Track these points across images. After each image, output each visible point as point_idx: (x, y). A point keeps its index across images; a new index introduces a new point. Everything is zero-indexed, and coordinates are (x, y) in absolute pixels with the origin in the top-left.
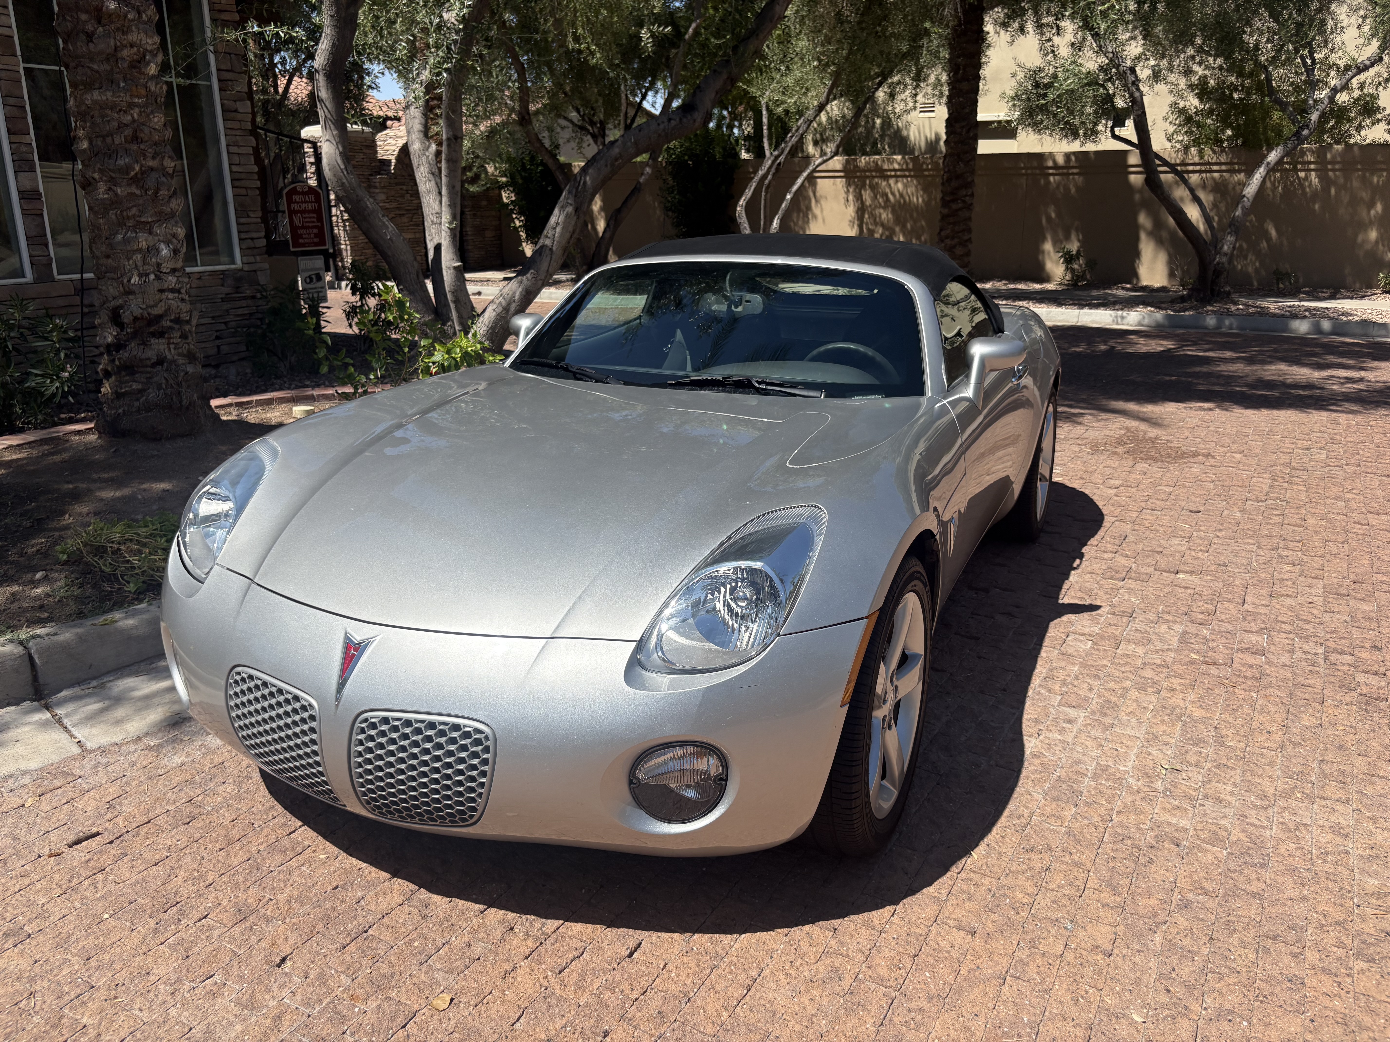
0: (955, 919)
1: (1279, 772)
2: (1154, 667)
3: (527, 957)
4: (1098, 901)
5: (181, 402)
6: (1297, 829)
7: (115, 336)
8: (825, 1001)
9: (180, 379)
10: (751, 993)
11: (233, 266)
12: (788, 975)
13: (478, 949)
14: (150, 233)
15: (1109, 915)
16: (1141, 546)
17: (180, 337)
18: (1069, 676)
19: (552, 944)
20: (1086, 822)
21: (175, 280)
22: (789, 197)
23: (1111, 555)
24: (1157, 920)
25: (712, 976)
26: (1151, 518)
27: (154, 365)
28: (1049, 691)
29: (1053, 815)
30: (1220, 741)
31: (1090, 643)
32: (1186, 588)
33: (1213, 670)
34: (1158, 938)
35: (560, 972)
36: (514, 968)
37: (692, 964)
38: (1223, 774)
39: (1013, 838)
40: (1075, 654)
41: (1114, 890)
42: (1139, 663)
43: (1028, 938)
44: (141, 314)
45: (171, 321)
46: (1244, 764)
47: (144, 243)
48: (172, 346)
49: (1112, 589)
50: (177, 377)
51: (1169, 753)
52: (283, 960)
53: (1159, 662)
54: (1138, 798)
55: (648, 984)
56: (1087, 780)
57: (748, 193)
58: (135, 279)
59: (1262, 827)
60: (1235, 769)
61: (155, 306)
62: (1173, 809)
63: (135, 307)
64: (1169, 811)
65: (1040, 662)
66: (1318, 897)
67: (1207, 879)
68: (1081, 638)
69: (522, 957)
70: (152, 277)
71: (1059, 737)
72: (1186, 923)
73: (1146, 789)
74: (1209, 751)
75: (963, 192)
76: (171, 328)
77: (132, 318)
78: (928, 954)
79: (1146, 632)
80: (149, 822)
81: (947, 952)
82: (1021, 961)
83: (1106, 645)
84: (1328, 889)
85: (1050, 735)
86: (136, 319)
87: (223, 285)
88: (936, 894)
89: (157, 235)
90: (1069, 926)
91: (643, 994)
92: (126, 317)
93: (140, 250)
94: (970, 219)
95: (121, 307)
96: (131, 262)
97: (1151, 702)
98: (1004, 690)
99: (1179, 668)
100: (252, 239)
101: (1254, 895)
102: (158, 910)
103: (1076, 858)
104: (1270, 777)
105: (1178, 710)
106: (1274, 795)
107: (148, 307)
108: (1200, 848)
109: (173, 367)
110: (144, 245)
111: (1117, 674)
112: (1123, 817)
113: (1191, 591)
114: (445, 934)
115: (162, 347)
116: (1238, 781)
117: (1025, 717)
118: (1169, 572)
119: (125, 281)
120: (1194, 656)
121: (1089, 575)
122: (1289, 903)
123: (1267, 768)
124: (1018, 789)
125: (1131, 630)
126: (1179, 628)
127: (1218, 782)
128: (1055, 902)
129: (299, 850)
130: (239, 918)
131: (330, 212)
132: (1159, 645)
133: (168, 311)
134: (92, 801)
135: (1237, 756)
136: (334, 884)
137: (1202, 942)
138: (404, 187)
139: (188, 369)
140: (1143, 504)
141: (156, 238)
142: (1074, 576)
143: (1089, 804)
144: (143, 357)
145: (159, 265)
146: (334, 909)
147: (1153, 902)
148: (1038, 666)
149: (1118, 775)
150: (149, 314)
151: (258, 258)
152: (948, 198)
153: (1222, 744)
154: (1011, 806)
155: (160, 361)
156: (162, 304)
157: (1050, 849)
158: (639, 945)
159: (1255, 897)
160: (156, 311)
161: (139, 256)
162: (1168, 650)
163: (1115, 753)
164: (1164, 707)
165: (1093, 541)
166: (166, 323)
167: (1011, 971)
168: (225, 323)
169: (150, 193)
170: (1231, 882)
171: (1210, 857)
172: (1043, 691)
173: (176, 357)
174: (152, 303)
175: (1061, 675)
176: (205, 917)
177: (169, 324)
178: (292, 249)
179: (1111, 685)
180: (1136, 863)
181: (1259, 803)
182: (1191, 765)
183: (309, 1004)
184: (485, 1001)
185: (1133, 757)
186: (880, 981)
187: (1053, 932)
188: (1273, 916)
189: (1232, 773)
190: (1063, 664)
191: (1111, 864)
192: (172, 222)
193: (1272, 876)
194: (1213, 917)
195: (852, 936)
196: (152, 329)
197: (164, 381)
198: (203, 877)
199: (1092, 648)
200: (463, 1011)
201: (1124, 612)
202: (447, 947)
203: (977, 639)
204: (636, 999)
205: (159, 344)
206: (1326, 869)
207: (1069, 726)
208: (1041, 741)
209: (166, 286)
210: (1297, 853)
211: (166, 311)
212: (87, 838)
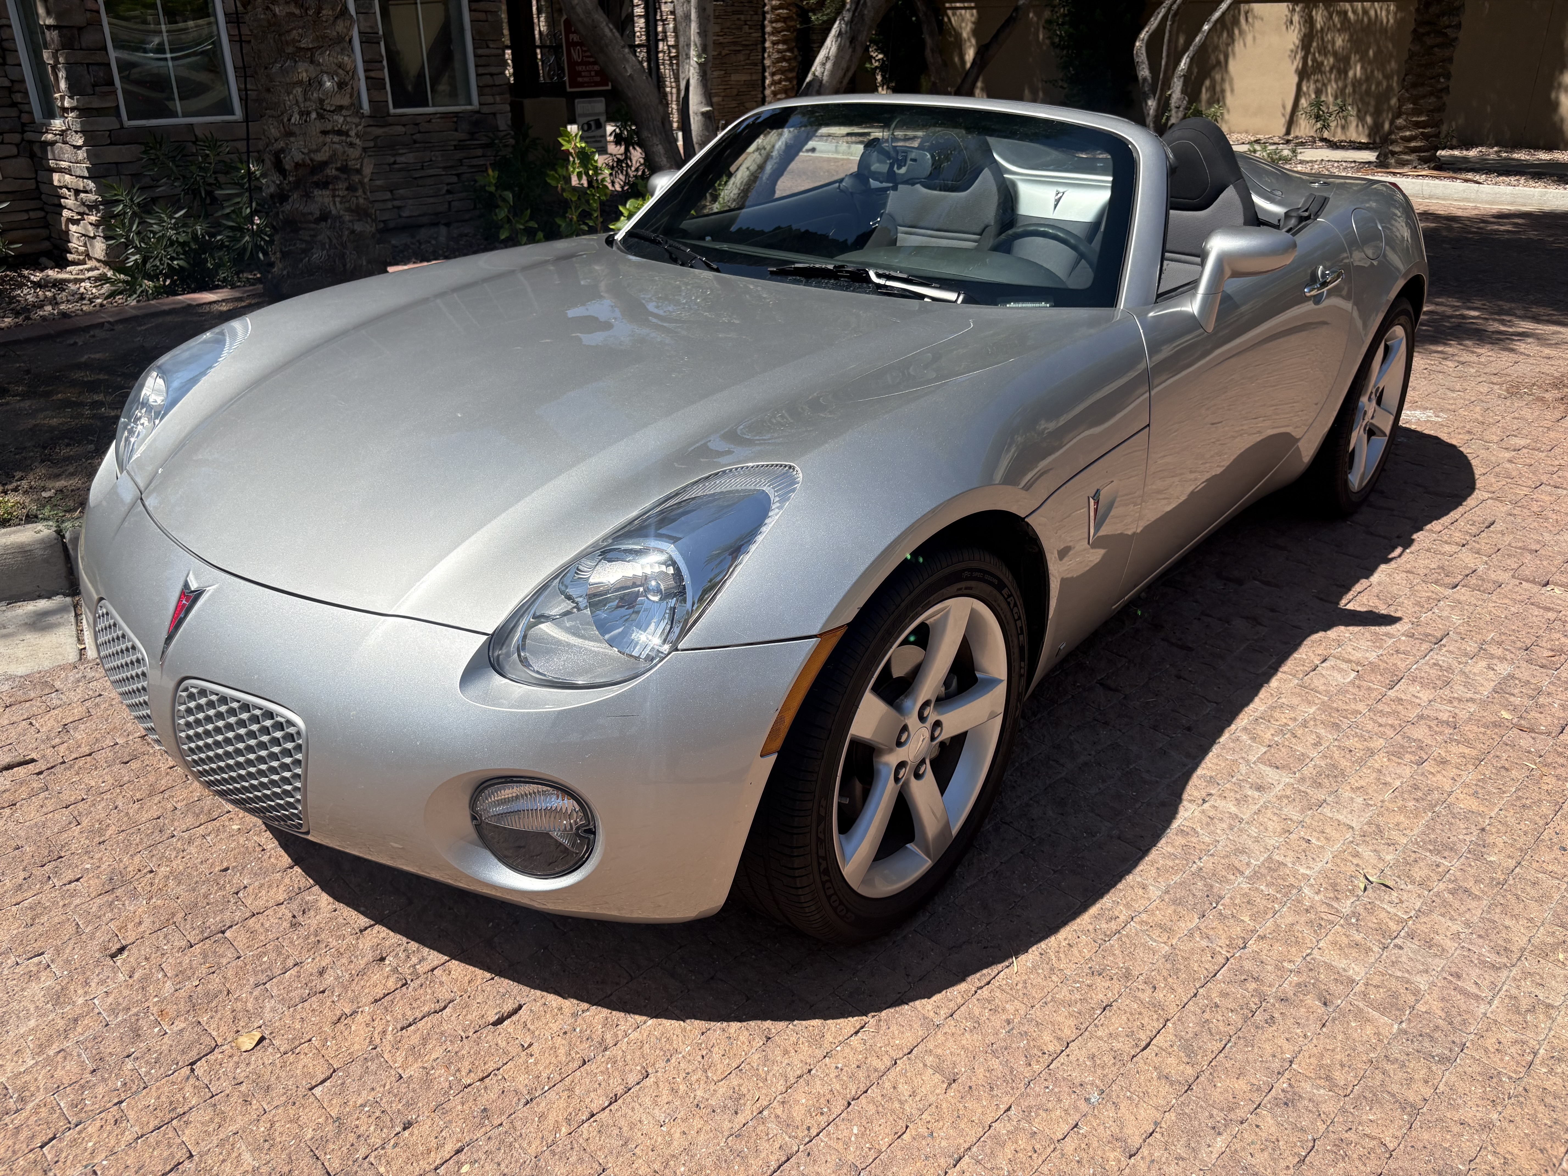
0: (938, 1057)
1: (1547, 914)
2: (1433, 724)
3: (376, 1001)
4: (1155, 1068)
5: (344, 266)
6: (1532, 1010)
7: (278, 186)
8: (702, 1137)
9: (345, 239)
10: (614, 1107)
11: (469, 108)
12: (674, 1091)
13: (329, 979)
14: (312, 62)
15: (1164, 1093)
16: (1508, 539)
17: (347, 189)
18: (1295, 719)
19: (415, 990)
20: (1204, 943)
21: (341, 119)
22: (1206, 27)
23: (1455, 548)
24: (1232, 1116)
25: (578, 1073)
26: (1547, 498)
27: (318, 220)
28: (1253, 739)
29: (1160, 926)
30: (1478, 852)
31: (1354, 674)
32: (1548, 609)
33: (1525, 741)
34: (1220, 1143)
35: (402, 1029)
36: (355, 1012)
37: (562, 1051)
38: (1456, 904)
39: (1085, 948)
40: (1321, 688)
41: (1189, 1056)
42: (1412, 715)
43: (1025, 1104)
44: (303, 160)
45: (337, 169)
46: (1498, 893)
47: (305, 74)
48: (338, 199)
49: (1429, 598)
50: (341, 236)
51: (1388, 857)
52: (121, 950)
53: (1445, 717)
54: (1303, 920)
55: (496, 1066)
56: (1240, 879)
57: (1154, 23)
58: (296, 118)
59: (1477, 997)
60: (1480, 898)
61: (318, 150)
62: (1349, 946)
63: (296, 153)
64: (1341, 948)
65: (1263, 693)
66: (1511, 1128)
67: (1342, 1066)
68: (1344, 666)
69: (371, 999)
70: (314, 115)
71: (1234, 809)
72: (1273, 1130)
73: (1324, 908)
74: (1452, 864)
75: (1445, 20)
76: (336, 178)
77: (293, 164)
78: (872, 1101)
79: (1450, 669)
80: (90, 755)
81: (901, 1102)
82: (996, 1138)
83: (1376, 683)
84: (1534, 1119)
85: (1221, 803)
86: (297, 165)
87: (456, 130)
88: (932, 1014)
89: (319, 64)
90: (1095, 1097)
91: (482, 1080)
92: (288, 165)
93: (300, 83)
94: (1450, 60)
95: (282, 150)
96: (291, 97)
97: (1400, 777)
98: (1189, 729)
99: (1471, 731)
100: (492, 75)
101: (1404, 1105)
102: (35, 863)
103: (1159, 995)
104: (1530, 920)
105: (1436, 795)
106: (1523, 950)
107: (310, 151)
108: (1359, 1014)
109: (338, 224)
110: (304, 76)
111: (1370, 726)
112: (1264, 945)
113: (1551, 615)
114: (304, 951)
115: (326, 200)
116: (1475, 919)
117: (1200, 771)
118: (1533, 582)
119: (285, 120)
120: (1505, 715)
121: (1404, 575)
122: (1456, 1129)
123: (1533, 904)
124: (1130, 878)
125: (1427, 664)
126: (1504, 669)
127: (1443, 915)
128: (1093, 1057)
129: (215, 814)
130: (107, 888)
131: (657, 46)
132: (1459, 690)
133: (334, 156)
134: (52, 720)
135: (1492, 879)
136: (225, 865)
137: (1283, 1164)
138: (742, 17)
139: (356, 227)
140: (1544, 478)
141: (318, 68)
142: (1382, 574)
143: (1222, 917)
144: (305, 210)
145: (321, 101)
146: (206, 896)
147: (1241, 1085)
148: (1257, 699)
149: (1291, 880)
150: (311, 160)
151: (498, 98)
152: (1421, 30)
153: (1480, 857)
154: (1106, 901)
155: (324, 216)
156: (326, 148)
157: (1127, 975)
158: (515, 1011)
159: (1404, 1109)
160: (320, 157)
161: (299, 90)
162: (1472, 700)
163: (1304, 845)
164: (1416, 787)
165: (1436, 525)
166: (331, 171)
167: (974, 1149)
168: (458, 175)
169: (310, 12)
170: (1379, 1076)
171: (1369, 1030)
172: (1245, 737)
173: (342, 212)
174: (314, 147)
175: (1283, 718)
176: (78, 880)
177: (334, 172)
178: (569, 90)
179: (1352, 742)
180: (1246, 1019)
181: (1491, 958)
182: (1413, 882)
183: (113, 1010)
184: (297, 1051)
185: (1329, 856)
186: (787, 1124)
187: (1066, 1103)
188: (1420, 1145)
189: (1474, 904)
190: (1295, 701)
191: (1206, 1016)
192: (338, 49)
193: (1453, 1079)
194: (1322, 1127)
195: (786, 1052)
196: (315, 179)
197: (327, 241)
198: (101, 832)
199: (1352, 683)
200: (268, 1056)
201: (1427, 635)
202: (296, 969)
203: (1190, 649)
204: (469, 1085)
205: (322, 196)
206: (1548, 1085)
207: (1256, 794)
208: (1203, 812)
209: (329, 127)
210: (1513, 1050)
211: (331, 157)
212: (20, 764)
